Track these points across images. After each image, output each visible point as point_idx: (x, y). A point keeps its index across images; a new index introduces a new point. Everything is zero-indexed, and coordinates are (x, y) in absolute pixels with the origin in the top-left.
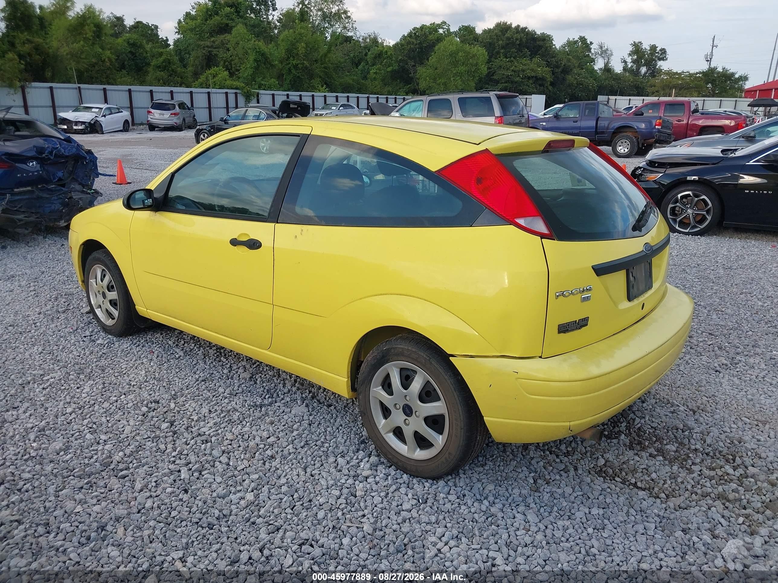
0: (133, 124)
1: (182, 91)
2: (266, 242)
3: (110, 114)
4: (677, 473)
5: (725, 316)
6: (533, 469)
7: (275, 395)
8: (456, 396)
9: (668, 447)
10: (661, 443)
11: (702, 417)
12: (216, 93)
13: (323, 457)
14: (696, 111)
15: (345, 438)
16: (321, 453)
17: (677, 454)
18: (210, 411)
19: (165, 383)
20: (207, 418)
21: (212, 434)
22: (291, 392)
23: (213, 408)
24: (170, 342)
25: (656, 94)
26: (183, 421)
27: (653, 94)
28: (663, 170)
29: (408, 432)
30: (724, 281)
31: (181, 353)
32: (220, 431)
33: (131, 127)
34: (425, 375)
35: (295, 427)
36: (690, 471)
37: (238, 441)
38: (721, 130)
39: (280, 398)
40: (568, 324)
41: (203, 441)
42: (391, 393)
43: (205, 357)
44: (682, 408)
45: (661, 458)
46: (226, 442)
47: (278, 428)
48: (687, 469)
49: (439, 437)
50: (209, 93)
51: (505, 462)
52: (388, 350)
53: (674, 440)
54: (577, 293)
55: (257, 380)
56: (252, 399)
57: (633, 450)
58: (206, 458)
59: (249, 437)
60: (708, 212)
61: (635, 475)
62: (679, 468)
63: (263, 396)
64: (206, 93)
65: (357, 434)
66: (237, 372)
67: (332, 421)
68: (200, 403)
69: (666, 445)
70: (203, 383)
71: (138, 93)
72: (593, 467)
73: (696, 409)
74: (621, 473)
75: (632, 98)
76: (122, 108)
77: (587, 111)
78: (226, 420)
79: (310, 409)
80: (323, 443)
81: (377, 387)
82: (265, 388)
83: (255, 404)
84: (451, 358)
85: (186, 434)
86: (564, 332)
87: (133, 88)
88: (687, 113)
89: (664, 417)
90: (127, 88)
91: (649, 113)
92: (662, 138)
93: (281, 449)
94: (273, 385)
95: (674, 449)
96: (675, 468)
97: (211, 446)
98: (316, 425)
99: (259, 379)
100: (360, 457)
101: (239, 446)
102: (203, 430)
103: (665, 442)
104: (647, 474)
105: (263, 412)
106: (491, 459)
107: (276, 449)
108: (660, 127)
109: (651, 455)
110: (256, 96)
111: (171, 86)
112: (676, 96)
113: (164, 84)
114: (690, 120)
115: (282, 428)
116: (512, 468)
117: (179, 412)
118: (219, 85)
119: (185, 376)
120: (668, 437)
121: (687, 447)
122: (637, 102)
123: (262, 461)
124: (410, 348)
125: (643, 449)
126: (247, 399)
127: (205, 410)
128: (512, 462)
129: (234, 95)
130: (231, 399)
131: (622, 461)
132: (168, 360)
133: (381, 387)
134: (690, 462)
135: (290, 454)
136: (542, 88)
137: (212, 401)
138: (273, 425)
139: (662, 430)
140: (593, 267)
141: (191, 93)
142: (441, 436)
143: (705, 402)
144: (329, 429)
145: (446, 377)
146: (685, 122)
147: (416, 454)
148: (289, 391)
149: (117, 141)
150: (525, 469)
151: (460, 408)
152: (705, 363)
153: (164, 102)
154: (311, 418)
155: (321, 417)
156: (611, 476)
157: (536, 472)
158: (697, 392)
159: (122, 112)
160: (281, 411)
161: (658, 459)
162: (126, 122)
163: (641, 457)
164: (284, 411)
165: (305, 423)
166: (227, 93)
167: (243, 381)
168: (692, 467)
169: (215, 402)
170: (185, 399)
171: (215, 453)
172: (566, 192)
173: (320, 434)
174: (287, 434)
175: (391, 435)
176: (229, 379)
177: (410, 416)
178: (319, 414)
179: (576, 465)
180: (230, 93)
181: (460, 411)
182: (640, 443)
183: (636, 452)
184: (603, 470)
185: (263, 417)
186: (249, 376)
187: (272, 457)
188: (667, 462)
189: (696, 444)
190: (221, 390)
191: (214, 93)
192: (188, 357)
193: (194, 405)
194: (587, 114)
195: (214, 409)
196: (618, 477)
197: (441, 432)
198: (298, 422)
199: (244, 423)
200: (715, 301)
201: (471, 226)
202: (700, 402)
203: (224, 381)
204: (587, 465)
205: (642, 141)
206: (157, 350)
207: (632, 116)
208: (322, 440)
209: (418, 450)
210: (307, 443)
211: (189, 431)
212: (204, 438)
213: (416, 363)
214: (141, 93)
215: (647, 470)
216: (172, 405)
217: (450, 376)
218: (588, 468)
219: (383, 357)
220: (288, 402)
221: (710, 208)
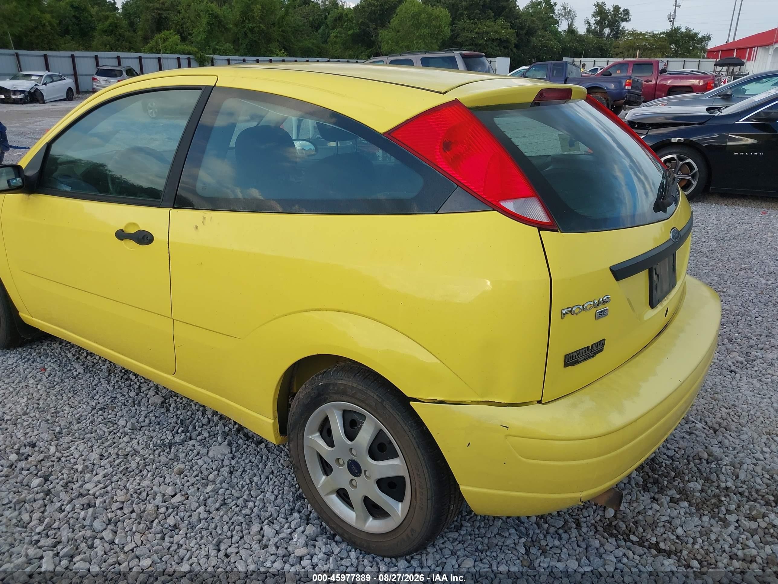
0: (78, 92)
1: (130, 56)
2: (159, 235)
3: (51, 82)
4: (709, 526)
5: (728, 298)
6: (523, 530)
7: (190, 428)
8: (420, 455)
9: (691, 485)
10: (683, 481)
11: (726, 438)
12: (168, 58)
13: (244, 525)
14: (664, 71)
15: (276, 492)
16: (242, 519)
17: (704, 494)
18: (102, 455)
19: (49, 415)
20: (96, 467)
21: (97, 494)
22: (211, 423)
23: (106, 451)
24: (69, 355)
25: (621, 55)
26: (62, 474)
27: (617, 55)
28: (645, 131)
29: (356, 496)
30: (719, 255)
31: (80, 370)
32: (109, 488)
33: (75, 95)
34: (376, 423)
35: (211, 477)
36: (725, 523)
37: (132, 503)
38: (689, 89)
39: (197, 433)
40: (578, 352)
41: (83, 505)
42: (331, 444)
43: (109, 375)
44: (699, 425)
45: (686, 504)
46: (115, 506)
47: (188, 481)
48: (721, 519)
49: (398, 505)
50: (159, 59)
51: (486, 521)
52: (326, 386)
53: (698, 474)
54: (590, 308)
55: (170, 405)
56: (160, 435)
57: (648, 492)
58: (83, 532)
59: (148, 495)
60: (693, 176)
61: (655, 532)
62: (710, 519)
63: (175, 430)
64: (156, 58)
65: (293, 485)
66: (147, 395)
67: (260, 466)
68: (90, 444)
69: (689, 481)
70: (100, 412)
71: (82, 59)
72: (600, 520)
73: (716, 426)
74: (637, 527)
75: (596, 59)
76: (65, 75)
77: (555, 72)
78: (121, 469)
79: (234, 449)
80: (246, 501)
81: (312, 433)
82: (178, 418)
83: (163, 444)
84: (411, 403)
85: (63, 495)
86: (573, 364)
87: (76, 53)
88: (655, 73)
89: (681, 442)
90: (70, 53)
91: (618, 73)
92: (632, 99)
93: (188, 514)
94: (189, 413)
95: (699, 487)
96: (706, 518)
97: (94, 513)
98: (238, 473)
99: (173, 405)
100: (293, 527)
101: (133, 512)
102: (87, 486)
103: (687, 478)
104: (670, 528)
105: (172, 456)
106: (468, 517)
107: (182, 514)
108: (629, 88)
109: (672, 500)
110: (210, 62)
111: (119, 51)
112: (641, 57)
113: (112, 49)
114: (659, 80)
115: (192, 480)
116: (496, 531)
117: (59, 459)
118: (171, 50)
119: (80, 403)
120: (690, 470)
121: (715, 484)
122: (602, 63)
123: (160, 535)
124: (355, 385)
125: (661, 490)
126: (154, 435)
127: (94, 456)
128: (496, 522)
129: (187, 61)
130: (133, 436)
131: (637, 511)
132: (62, 380)
133: (318, 434)
134: (723, 509)
135: (200, 520)
136: (507, 50)
137: (107, 440)
138: (182, 476)
139: (681, 460)
140: (612, 269)
141: (140, 58)
142: (400, 504)
143: (725, 415)
144: (255, 479)
145: (406, 428)
146: (653, 82)
147: (367, 524)
148: (209, 422)
149: (58, 111)
150: (513, 531)
151: (426, 471)
152: (716, 361)
153: (110, 68)
154: (233, 462)
155: (247, 461)
156: (624, 533)
157: (527, 535)
158: (714, 402)
159: (65, 79)
160: (196, 452)
161: (682, 506)
162: (70, 90)
163: (661, 505)
164: (199, 453)
165: (225, 471)
166: (179, 59)
167: (153, 408)
168: (727, 516)
169: (110, 441)
170: (71, 438)
171: (98, 525)
172: (556, 159)
173: (243, 487)
174: (198, 489)
175: (334, 497)
176: (135, 404)
177: (358, 476)
178: (245, 455)
179: (577, 517)
180: (183, 59)
181: (427, 476)
182: (656, 482)
183: (653, 495)
184: (614, 523)
185: (171, 462)
186: (160, 401)
187: (175, 527)
188: (693, 510)
189: (727, 481)
190: (122, 422)
191: (165, 58)
192: (89, 374)
193: (81, 448)
194: (554, 74)
195: (107, 453)
196: (634, 534)
197: (400, 498)
198: (216, 470)
199: (145, 472)
200: (713, 280)
201: (437, 213)
202: (718, 415)
203: (127, 409)
204: (591, 517)
205: (612, 102)
206: (51, 365)
207: (599, 76)
208: (245, 497)
209: (371, 518)
210: (224, 503)
211: (69, 489)
212: (84, 500)
213: (363, 405)
214: (86, 59)
215: (670, 523)
216: (53, 449)
217: (411, 427)
218: (593, 522)
219: (319, 395)
220: (205, 438)
221: (696, 173)
